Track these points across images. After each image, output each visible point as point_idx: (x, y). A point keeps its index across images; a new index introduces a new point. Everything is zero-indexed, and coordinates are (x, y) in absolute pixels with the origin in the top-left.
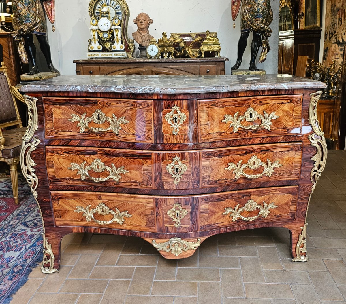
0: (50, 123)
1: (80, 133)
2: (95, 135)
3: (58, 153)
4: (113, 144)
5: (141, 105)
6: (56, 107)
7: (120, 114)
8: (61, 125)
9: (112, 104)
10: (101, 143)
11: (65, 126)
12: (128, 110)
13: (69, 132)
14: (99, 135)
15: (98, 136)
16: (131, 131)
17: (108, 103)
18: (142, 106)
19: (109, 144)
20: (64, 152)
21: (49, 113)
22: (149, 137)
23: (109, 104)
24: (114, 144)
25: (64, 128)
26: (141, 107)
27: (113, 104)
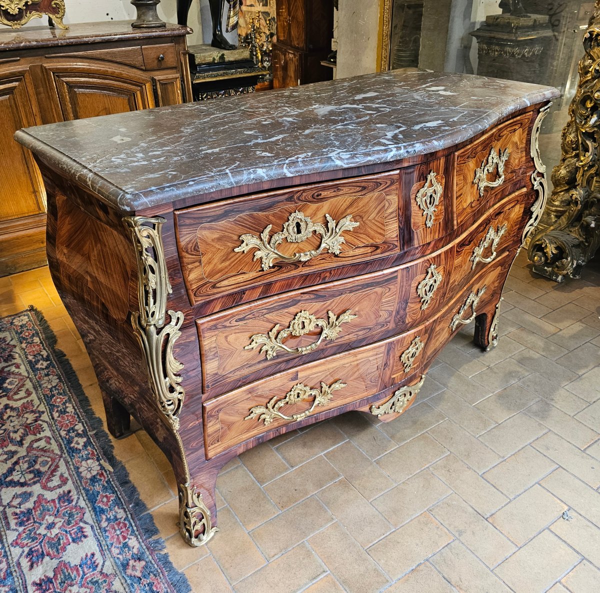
0: (196, 267)
1: (263, 270)
2: (293, 267)
3: (225, 327)
4: (328, 274)
5: (381, 184)
6: (205, 228)
7: (340, 211)
8: (220, 266)
9: (324, 194)
10: (305, 279)
11: (230, 265)
12: (355, 200)
13: (238, 277)
14: (301, 266)
15: (299, 267)
16: (362, 240)
17: (316, 194)
18: (382, 186)
19: (320, 277)
20: (236, 321)
21: (190, 246)
22: (393, 244)
23: (318, 196)
24: (331, 273)
25: (226, 270)
26: (381, 188)
27: (326, 193)
